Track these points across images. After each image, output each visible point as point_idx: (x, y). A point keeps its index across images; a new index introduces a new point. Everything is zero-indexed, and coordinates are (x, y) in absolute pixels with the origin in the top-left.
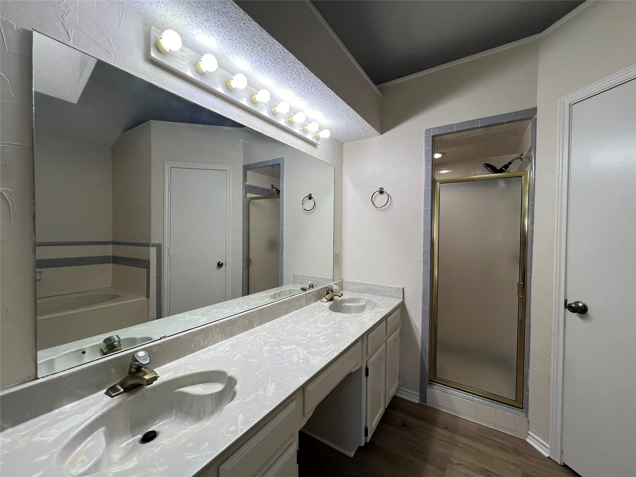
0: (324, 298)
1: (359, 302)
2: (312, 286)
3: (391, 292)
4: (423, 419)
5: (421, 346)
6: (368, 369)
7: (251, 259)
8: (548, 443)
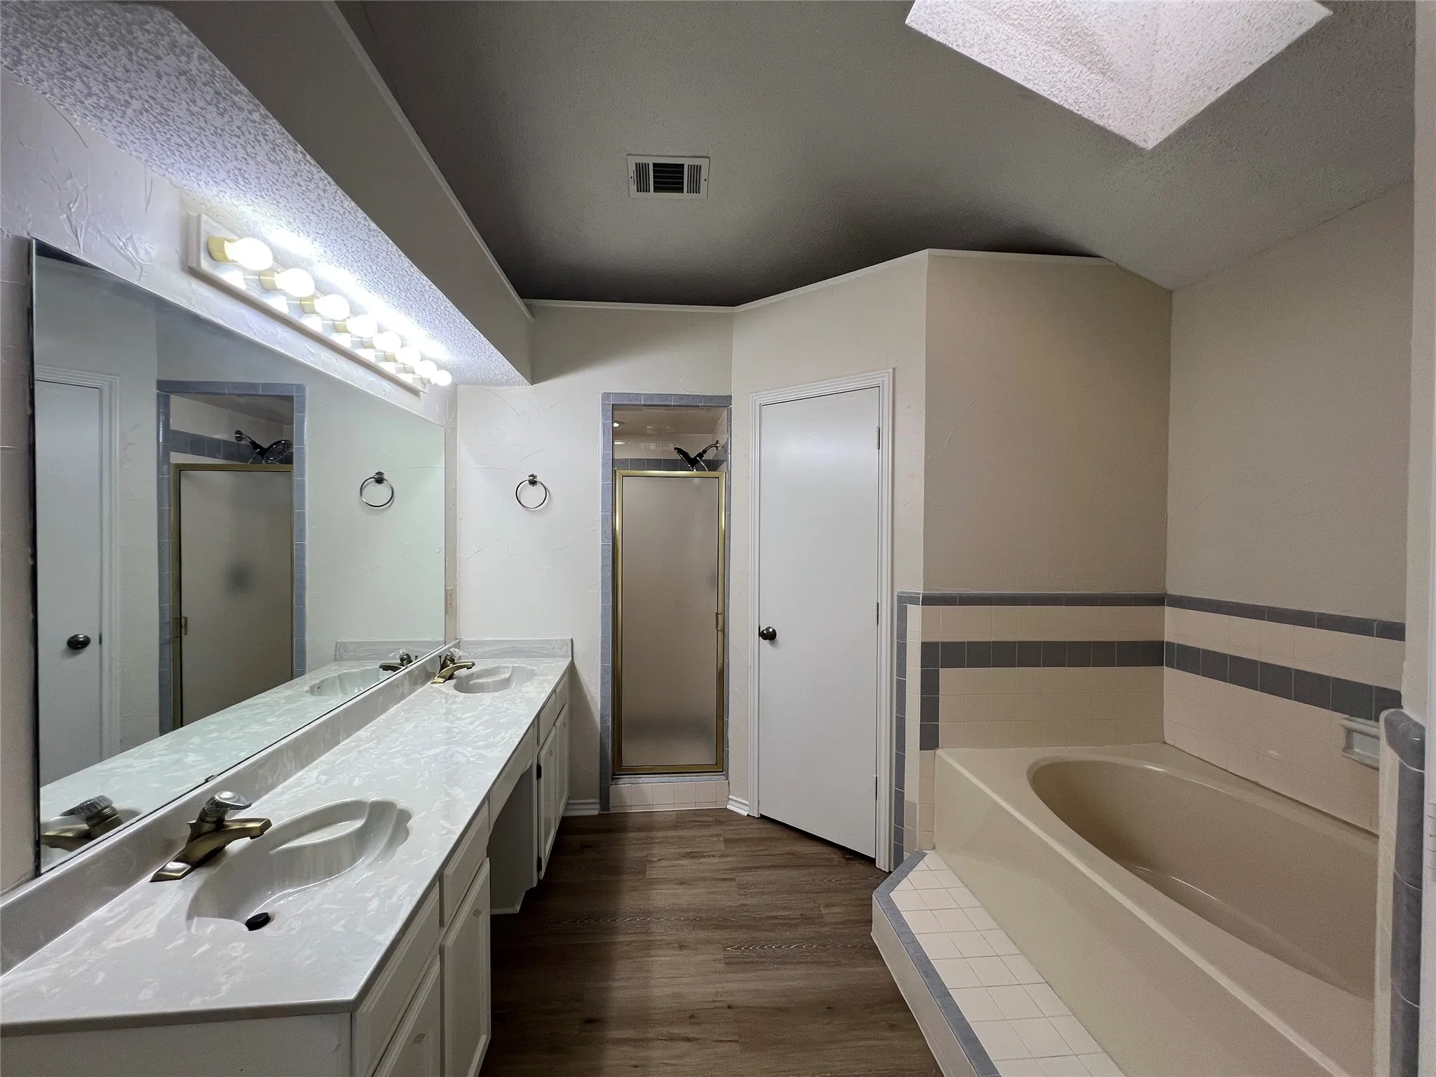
0: (438, 677)
1: (498, 674)
2: (406, 660)
3: (553, 649)
4: (608, 831)
5: (601, 724)
6: (541, 767)
7: (186, 618)
8: (747, 800)
